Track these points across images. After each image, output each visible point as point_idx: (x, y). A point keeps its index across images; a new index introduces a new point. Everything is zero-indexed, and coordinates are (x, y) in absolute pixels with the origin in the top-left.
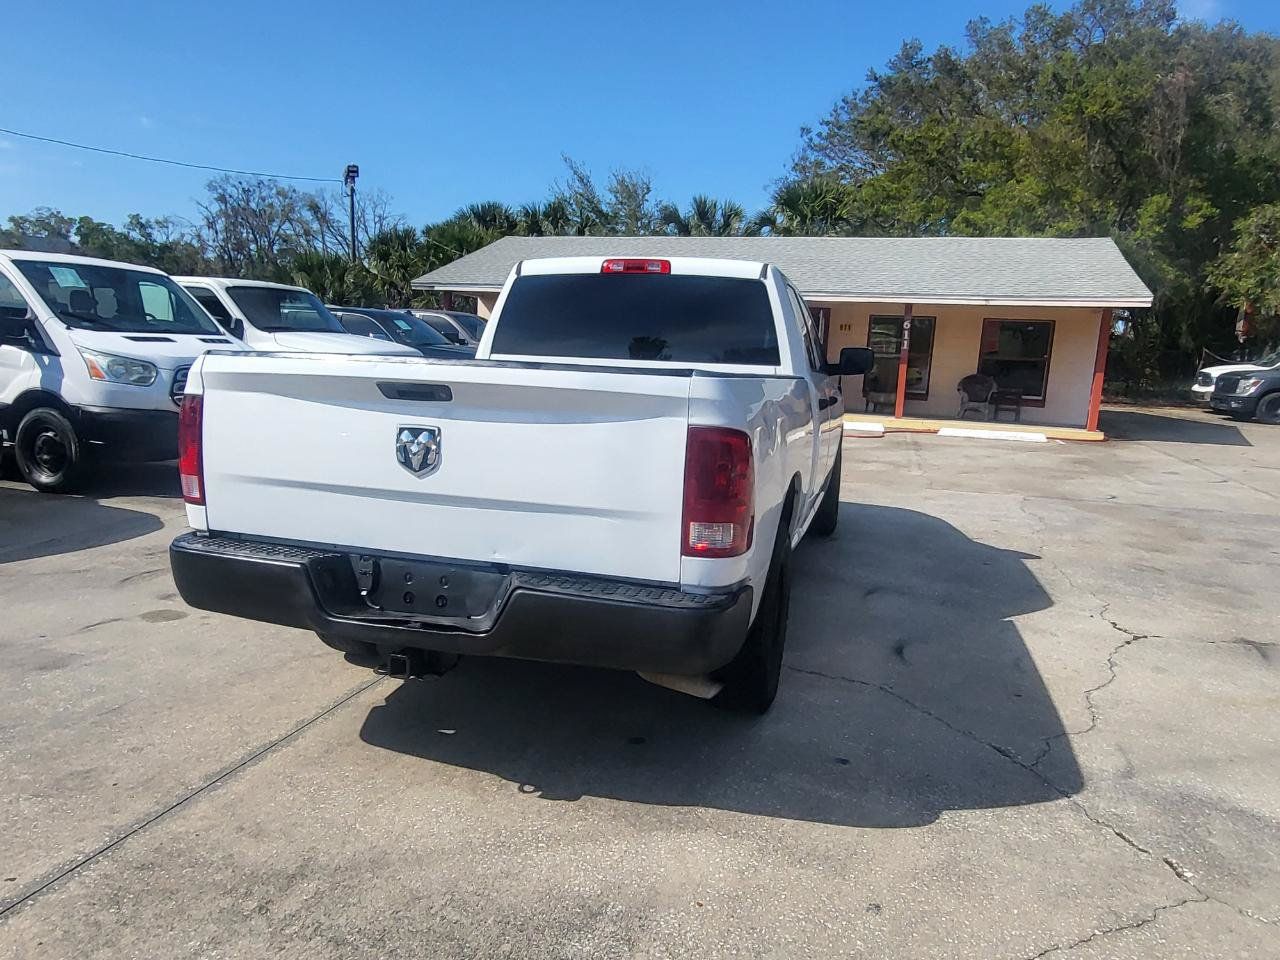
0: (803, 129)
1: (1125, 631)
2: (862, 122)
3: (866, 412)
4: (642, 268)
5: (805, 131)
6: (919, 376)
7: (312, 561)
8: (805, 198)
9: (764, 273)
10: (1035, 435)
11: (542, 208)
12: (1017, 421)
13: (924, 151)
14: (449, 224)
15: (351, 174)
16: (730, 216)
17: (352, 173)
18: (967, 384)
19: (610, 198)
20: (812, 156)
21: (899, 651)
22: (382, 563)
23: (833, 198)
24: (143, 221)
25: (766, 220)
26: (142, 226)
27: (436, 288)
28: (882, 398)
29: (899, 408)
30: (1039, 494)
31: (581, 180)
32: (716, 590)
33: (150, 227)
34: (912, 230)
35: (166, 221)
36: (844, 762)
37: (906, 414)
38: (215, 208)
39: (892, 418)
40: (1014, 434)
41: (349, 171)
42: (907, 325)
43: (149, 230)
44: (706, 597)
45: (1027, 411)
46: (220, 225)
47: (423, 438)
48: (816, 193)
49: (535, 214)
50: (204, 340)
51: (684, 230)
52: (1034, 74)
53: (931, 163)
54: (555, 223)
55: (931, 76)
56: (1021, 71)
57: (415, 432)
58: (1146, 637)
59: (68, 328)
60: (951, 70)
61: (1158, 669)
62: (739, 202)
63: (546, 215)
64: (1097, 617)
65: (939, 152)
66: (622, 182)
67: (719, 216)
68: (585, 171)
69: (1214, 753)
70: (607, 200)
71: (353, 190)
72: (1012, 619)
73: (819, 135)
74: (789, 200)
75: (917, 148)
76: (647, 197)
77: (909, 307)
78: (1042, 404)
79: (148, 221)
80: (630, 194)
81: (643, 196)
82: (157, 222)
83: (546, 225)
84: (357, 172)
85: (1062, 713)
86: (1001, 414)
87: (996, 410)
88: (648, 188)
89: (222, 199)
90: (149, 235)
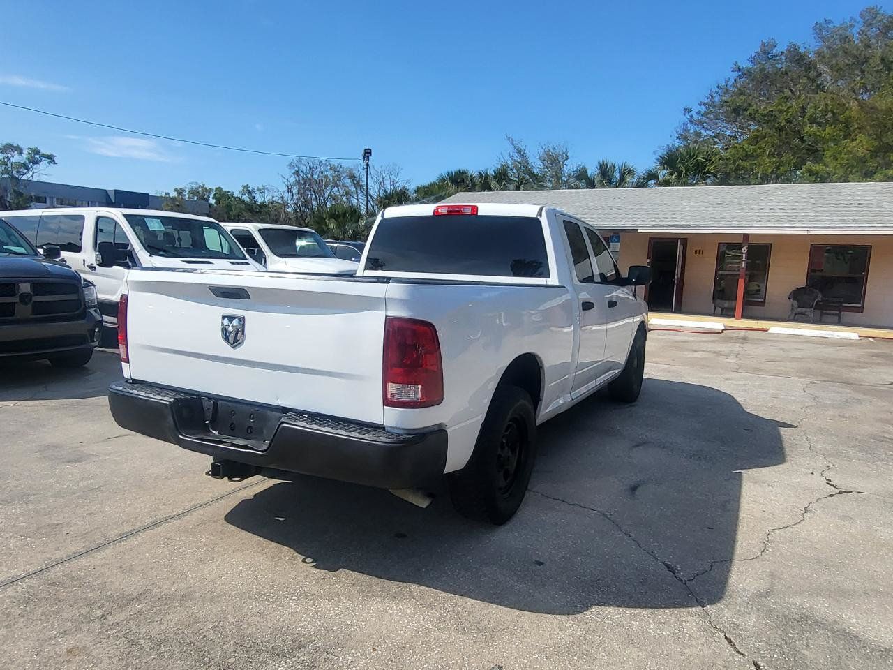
0: (685, 110)
1: (835, 487)
2: (726, 102)
3: (714, 315)
4: (459, 211)
5: (687, 110)
6: (758, 288)
7: (176, 400)
8: (682, 159)
9: (540, 214)
10: (849, 334)
11: (493, 173)
12: (839, 323)
13: (775, 120)
14: (432, 185)
16: (625, 173)
17: (367, 154)
18: (796, 295)
19: (539, 164)
20: (692, 128)
21: (634, 489)
22: (220, 402)
23: (703, 158)
24: (250, 189)
25: (652, 176)
26: (250, 192)
28: (726, 304)
29: (739, 311)
30: (826, 379)
31: (519, 152)
32: (409, 431)
33: (255, 192)
34: (764, 180)
35: (264, 188)
36: (540, 564)
37: (743, 316)
38: (293, 179)
39: (733, 319)
40: (831, 333)
41: (365, 153)
42: (744, 250)
44: (400, 435)
45: (847, 316)
46: (295, 191)
47: (235, 322)
48: (691, 155)
49: (487, 176)
50: (232, 263)
51: (591, 184)
52: (867, 60)
53: (781, 129)
54: (500, 183)
55: (783, 65)
56: (856, 57)
57: (231, 318)
58: (851, 492)
59: (150, 256)
60: (798, 59)
61: (845, 517)
62: (632, 164)
63: (495, 177)
64: (817, 474)
65: (788, 121)
66: (548, 153)
67: (617, 175)
68: (522, 146)
69: (854, 586)
70: (537, 166)
71: (368, 165)
72: (742, 471)
73: (699, 113)
74: (670, 161)
75: (769, 118)
76: (566, 162)
77: (746, 236)
78: (861, 310)
80: (554, 161)
81: (563, 163)
82: (259, 190)
83: (493, 184)
84: (370, 153)
85: (738, 544)
86: (825, 318)
87: (822, 314)
88: (567, 156)
89: (297, 173)
90: (253, 198)
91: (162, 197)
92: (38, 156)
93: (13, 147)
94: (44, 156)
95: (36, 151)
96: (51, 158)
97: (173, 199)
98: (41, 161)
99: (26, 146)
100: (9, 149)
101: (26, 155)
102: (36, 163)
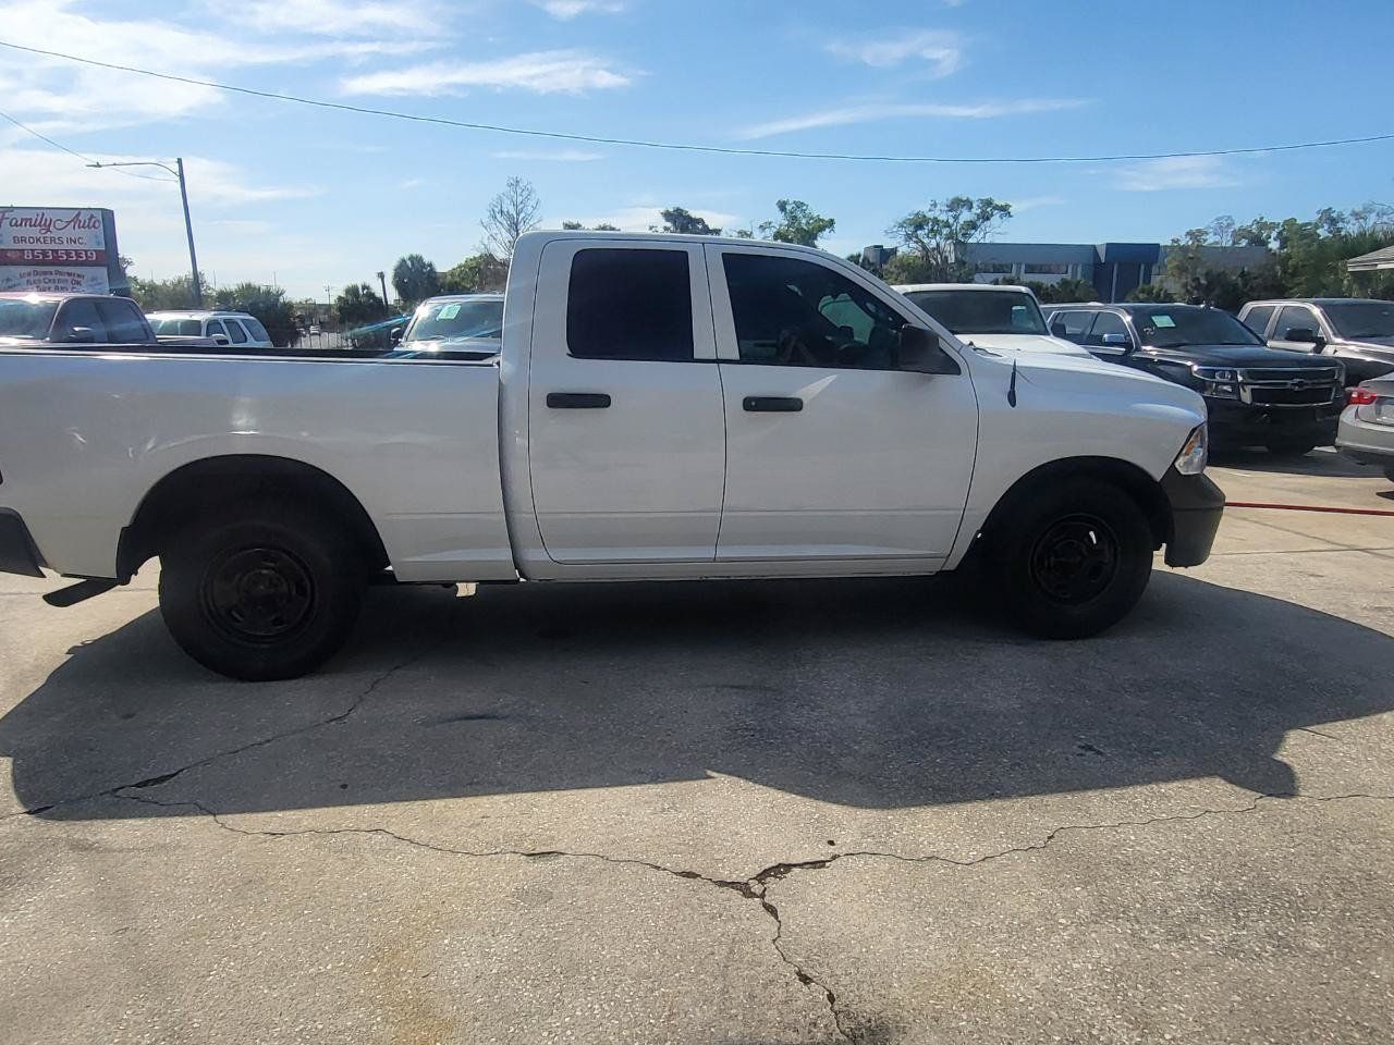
24: (1334, 215)
26: (1333, 221)
27: (1380, 267)
33: (1343, 220)
35: (1365, 211)
43: (1340, 225)
79: (1340, 214)
82: (1353, 214)
90: (1339, 230)
91: (1166, 246)
92: (989, 210)
93: (962, 201)
94: (997, 207)
95: (989, 203)
96: (1004, 209)
97: (1185, 249)
98: (992, 215)
99: (975, 198)
100: (957, 204)
101: (976, 210)
102: (988, 219)
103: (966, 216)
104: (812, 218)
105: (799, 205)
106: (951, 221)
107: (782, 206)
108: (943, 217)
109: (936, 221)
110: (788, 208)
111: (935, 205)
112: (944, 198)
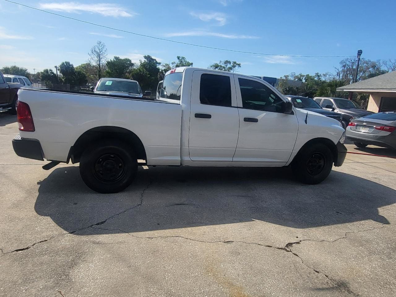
1: (288, 246)
15: (359, 53)
24: (319, 74)
26: (319, 76)
35: (326, 74)
43: (320, 77)
71: (359, 59)
79: (320, 74)
82: (323, 75)
84: (362, 52)
89: (344, 66)
90: (320, 79)
91: (279, 79)
92: (235, 65)
93: (228, 61)
94: (237, 64)
95: (235, 63)
96: (239, 65)
97: (283, 80)
99: (232, 61)
100: (227, 62)
101: (232, 64)
102: (235, 67)
103: (229, 66)
104: (186, 62)
105: (183, 58)
106: (225, 67)
107: (178, 58)
108: (223, 65)
109: (221, 66)
110: (180, 58)
111: (221, 62)
112: (223, 60)
